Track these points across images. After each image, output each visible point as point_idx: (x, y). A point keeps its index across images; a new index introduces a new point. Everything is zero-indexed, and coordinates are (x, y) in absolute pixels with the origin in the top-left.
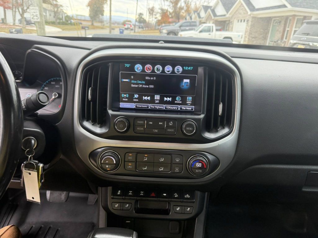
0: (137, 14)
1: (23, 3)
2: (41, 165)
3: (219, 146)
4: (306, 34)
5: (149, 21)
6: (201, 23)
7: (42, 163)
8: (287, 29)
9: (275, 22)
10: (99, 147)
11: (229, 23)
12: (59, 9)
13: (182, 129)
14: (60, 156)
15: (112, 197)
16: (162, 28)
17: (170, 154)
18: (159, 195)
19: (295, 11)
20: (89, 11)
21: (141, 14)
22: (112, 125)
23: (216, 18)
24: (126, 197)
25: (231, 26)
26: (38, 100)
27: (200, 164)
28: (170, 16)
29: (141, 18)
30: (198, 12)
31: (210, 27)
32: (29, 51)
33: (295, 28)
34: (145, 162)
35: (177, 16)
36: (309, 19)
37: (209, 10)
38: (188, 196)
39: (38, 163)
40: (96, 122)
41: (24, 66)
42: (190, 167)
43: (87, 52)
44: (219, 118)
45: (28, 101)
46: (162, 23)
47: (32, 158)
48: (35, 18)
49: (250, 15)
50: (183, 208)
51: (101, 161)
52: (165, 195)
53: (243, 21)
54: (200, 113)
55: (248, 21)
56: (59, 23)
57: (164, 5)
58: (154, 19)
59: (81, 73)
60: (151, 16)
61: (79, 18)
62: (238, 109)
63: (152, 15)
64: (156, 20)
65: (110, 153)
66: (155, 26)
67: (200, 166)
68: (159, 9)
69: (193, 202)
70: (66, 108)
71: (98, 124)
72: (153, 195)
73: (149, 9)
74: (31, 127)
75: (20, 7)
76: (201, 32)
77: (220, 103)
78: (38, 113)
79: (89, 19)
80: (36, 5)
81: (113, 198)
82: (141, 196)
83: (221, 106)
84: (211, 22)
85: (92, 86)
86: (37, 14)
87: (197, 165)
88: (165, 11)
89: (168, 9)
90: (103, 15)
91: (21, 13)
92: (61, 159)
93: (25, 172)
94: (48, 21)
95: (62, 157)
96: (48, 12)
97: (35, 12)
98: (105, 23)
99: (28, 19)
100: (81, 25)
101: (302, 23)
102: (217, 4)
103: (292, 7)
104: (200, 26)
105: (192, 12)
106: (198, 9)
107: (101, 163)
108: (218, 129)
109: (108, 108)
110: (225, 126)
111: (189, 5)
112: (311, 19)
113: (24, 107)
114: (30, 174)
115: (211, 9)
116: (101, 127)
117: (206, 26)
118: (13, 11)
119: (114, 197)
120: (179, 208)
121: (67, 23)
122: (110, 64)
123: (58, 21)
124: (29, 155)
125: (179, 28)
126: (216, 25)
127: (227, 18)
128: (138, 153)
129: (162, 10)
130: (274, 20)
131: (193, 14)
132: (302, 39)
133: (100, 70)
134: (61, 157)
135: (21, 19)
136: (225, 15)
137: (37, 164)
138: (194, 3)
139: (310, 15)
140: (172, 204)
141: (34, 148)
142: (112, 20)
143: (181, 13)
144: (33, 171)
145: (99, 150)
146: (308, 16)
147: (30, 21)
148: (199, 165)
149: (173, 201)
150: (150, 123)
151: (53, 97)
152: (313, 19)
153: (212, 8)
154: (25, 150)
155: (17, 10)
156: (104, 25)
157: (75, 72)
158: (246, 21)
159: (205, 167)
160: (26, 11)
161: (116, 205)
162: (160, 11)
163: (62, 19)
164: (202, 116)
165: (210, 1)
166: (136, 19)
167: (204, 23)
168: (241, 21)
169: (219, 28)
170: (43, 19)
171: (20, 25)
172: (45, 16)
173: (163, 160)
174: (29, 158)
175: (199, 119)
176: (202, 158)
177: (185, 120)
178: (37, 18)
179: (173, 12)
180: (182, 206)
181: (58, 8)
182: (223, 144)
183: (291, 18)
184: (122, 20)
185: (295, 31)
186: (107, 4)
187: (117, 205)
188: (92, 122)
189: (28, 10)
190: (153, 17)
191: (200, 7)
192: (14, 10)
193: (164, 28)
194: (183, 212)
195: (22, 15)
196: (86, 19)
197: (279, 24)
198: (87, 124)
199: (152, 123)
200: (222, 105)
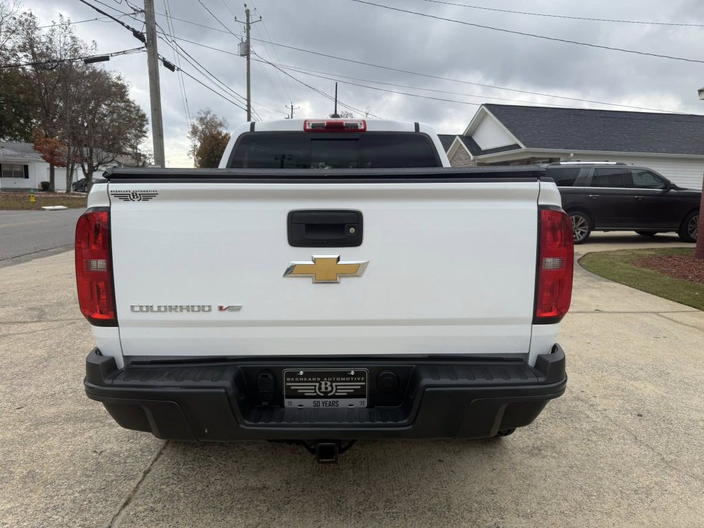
1: (91, 155)
19: (533, 153)
75: (86, 163)
91: (87, 172)
103: (528, 147)
118: (68, 170)
192: (70, 166)
195: (88, 176)
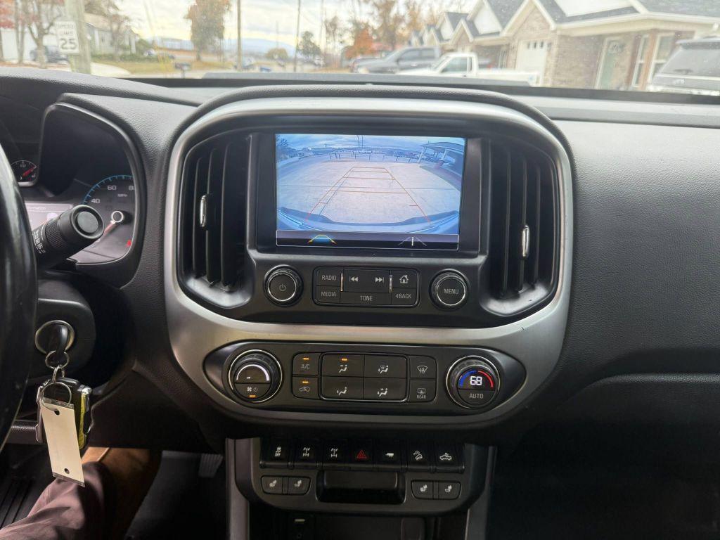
0: (300, 35)
1: (39, 13)
2: (85, 391)
3: (524, 332)
4: (684, 72)
5: (326, 49)
6: (444, 51)
7: (86, 385)
8: (639, 61)
9: (611, 47)
10: (226, 342)
11: (506, 52)
12: (123, 26)
13: (433, 293)
14: (132, 367)
15: (261, 462)
16: (356, 65)
17: (404, 355)
18: (377, 457)
19: (655, 20)
20: (190, 29)
21: (307, 35)
22: (259, 286)
23: (479, 40)
24: (296, 464)
25: (512, 56)
26: (75, 227)
27: (479, 379)
28: (374, 37)
29: (310, 42)
30: (438, 26)
31: (465, 59)
32: (52, 107)
33: (657, 58)
34: (343, 375)
35: (390, 37)
36: (688, 38)
37: (462, 22)
38: (447, 457)
39: (78, 386)
40: (219, 281)
41: (40, 148)
42: (454, 386)
43: (192, 110)
44: (522, 264)
45: (51, 230)
46: (355, 54)
47: (63, 372)
48: (68, 45)
49: (555, 31)
50: (436, 484)
51: (234, 376)
52: (391, 455)
53: (538, 45)
54: (476, 252)
55: (550, 45)
56: (123, 58)
57: (361, 12)
58: (337, 44)
59: (180, 160)
60: (331, 39)
61: (168, 45)
62: (566, 241)
63: (334, 36)
64: (341, 47)
65: (255, 355)
66: (341, 60)
67: (479, 383)
68: (350, 21)
69: (462, 472)
70: (144, 249)
71: (225, 285)
72: (361, 455)
73: (326, 22)
74: (59, 296)
75: (33, 23)
76: (444, 71)
77: (524, 228)
78: (75, 262)
79: (190, 46)
80: (69, 17)
81: (263, 467)
82: (334, 460)
83: (526, 235)
84: (468, 49)
85: (208, 193)
86: (72, 37)
87: (472, 380)
88: (362, 27)
89: (368, 21)
90: (221, 37)
91: (36, 35)
92: (133, 371)
93: (45, 408)
94: (99, 53)
95: (136, 366)
96: (96, 32)
97: (67, 34)
98: (227, 55)
99: (52, 49)
100: (172, 61)
101: (674, 48)
102: (479, 8)
103: (650, 10)
104: (444, 58)
105: (425, 27)
106: (437, 20)
107: (234, 383)
108: (520, 292)
109: (248, 246)
110: (536, 282)
111: (416, 11)
112: (692, 38)
113: (40, 246)
114: (57, 413)
115: (466, 20)
116: (230, 292)
117: (455, 59)
118: (17, 32)
119: (267, 464)
120: (426, 487)
121: (141, 56)
122: (251, 136)
123: (121, 52)
124: (56, 367)
125: (394, 64)
126: (479, 56)
127: (503, 39)
128: (323, 354)
129: (356, 24)
130: (610, 42)
131: (426, 32)
132: (674, 83)
133: (226, 151)
134: (134, 368)
135: (36, 49)
136: (498, 33)
137: (74, 388)
138: (428, 8)
139: (689, 28)
140: (408, 477)
141: (66, 348)
142: (244, 48)
143: (400, 31)
144: (64, 406)
145: (228, 349)
146: (686, 32)
147: (57, 53)
148: (476, 381)
149: (412, 470)
150: (353, 279)
151: (113, 222)
152: (697, 38)
153: (469, 18)
154: (45, 352)
155: (27, 30)
156: (224, 60)
157: (165, 159)
158: (545, 45)
159: (492, 386)
160: (46, 31)
161: (272, 482)
162: (350, 26)
163: (129, 48)
164: (481, 260)
165: (462, 3)
166: (297, 46)
167: (452, 51)
168: (535, 46)
169: (486, 61)
170: (87, 47)
171: (33, 63)
172: (90, 42)
173: (386, 371)
174: (55, 373)
175: (474, 268)
176: (483, 363)
177: (438, 270)
178: (73, 46)
179: (380, 28)
180: (433, 481)
181: (120, 24)
182: (533, 327)
183: (647, 36)
184: (265, 49)
185: (658, 66)
186: (231, 12)
187: (275, 482)
188: (210, 280)
189: (52, 30)
190: (335, 40)
191: (439, 16)
192: (20, 29)
193: (361, 64)
194: (435, 497)
195: (38, 41)
196: (186, 47)
197: (619, 50)
198: (196, 285)
199: (357, 279)
200: (528, 232)
